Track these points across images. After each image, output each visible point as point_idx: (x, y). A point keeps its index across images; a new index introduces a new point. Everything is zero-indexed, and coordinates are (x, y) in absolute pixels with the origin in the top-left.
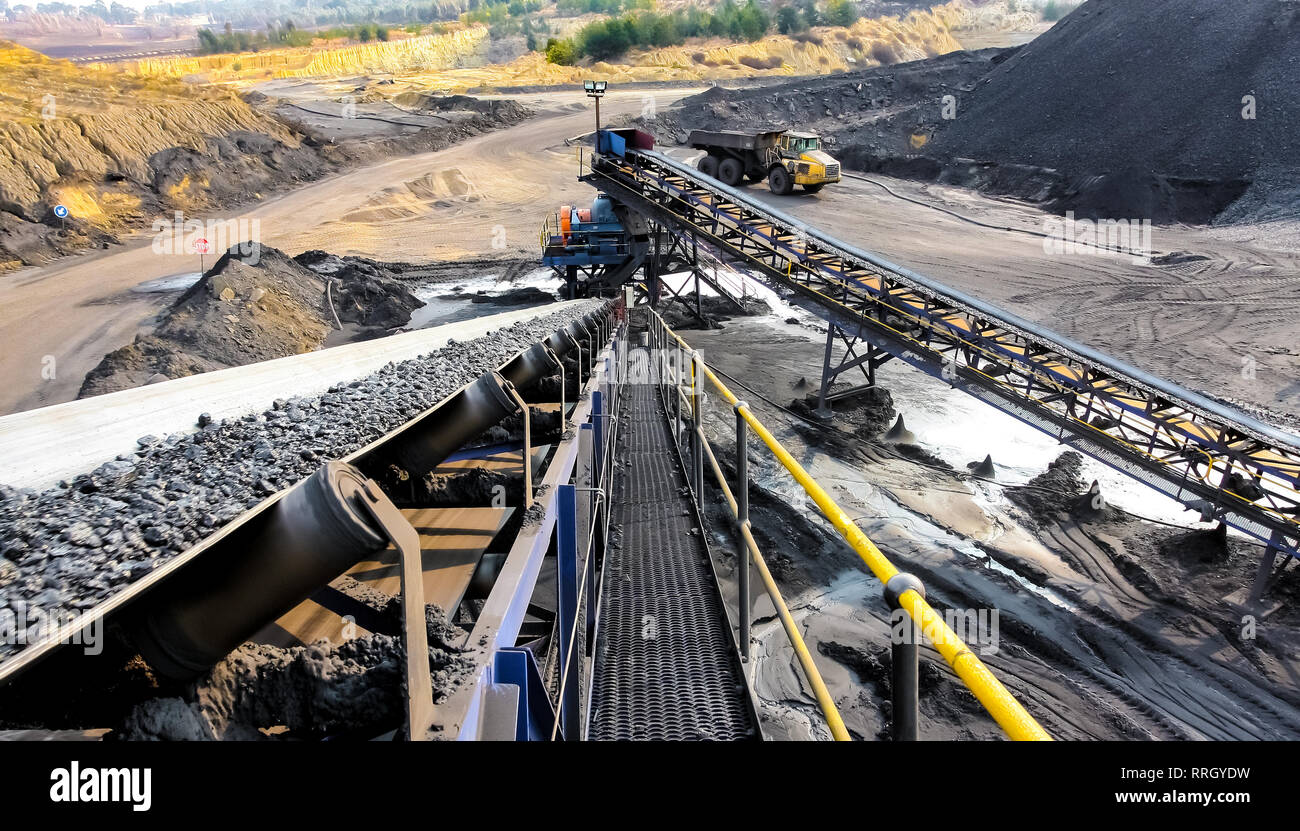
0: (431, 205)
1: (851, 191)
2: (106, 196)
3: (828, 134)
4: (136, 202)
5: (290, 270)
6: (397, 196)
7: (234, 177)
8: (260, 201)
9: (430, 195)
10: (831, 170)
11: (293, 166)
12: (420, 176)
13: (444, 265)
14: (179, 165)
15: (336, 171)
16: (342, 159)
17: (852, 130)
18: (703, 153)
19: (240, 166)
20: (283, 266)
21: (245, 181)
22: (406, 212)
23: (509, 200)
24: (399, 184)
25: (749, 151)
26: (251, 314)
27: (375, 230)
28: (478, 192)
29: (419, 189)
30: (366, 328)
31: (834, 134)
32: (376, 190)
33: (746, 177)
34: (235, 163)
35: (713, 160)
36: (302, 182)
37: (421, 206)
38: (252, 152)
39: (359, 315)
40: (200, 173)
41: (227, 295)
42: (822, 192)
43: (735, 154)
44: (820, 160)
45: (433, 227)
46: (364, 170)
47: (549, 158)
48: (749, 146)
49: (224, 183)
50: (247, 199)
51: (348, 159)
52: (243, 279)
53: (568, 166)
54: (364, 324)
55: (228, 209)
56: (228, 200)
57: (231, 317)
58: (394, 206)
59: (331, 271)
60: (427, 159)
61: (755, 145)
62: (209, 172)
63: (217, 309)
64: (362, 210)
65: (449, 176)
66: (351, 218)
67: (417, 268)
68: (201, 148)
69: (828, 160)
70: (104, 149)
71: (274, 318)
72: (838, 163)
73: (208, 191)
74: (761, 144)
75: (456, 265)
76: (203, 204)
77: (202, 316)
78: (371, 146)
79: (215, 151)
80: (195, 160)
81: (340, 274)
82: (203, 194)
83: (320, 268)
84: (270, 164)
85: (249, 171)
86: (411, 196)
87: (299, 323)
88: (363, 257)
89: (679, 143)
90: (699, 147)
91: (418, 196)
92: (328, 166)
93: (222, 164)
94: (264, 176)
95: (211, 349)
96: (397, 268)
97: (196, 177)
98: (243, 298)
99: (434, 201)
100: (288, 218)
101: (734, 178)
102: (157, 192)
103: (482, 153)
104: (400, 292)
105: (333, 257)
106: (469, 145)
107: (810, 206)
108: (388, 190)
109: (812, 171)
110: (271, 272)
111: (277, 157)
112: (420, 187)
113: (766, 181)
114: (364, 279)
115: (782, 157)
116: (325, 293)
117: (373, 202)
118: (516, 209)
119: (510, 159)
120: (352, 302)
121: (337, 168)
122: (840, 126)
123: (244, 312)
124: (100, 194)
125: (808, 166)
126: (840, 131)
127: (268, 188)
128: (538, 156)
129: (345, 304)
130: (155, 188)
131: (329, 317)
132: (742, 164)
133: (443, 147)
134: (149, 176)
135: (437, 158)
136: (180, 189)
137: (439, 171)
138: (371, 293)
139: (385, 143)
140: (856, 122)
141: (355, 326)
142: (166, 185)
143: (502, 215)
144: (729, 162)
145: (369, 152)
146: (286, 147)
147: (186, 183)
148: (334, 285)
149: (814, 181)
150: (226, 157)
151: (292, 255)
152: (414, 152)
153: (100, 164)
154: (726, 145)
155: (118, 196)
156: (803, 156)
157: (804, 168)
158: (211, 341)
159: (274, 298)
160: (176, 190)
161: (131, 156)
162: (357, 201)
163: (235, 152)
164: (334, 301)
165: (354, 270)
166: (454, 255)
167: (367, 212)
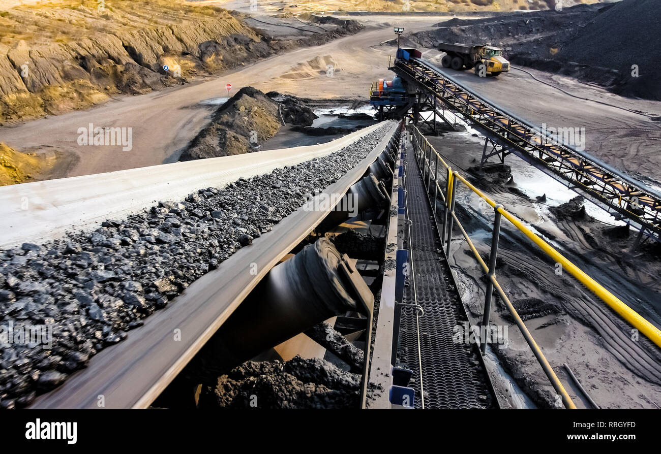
0: (318, 72)
1: (514, 76)
2: (182, 61)
3: (509, 46)
4: (193, 64)
5: (265, 99)
6: (304, 67)
7: (233, 55)
8: (243, 66)
9: (318, 68)
10: (505, 66)
11: (257, 50)
12: (313, 58)
13: (326, 101)
14: (211, 49)
15: (276, 54)
16: (278, 48)
17: (521, 44)
18: (445, 54)
19: (235, 49)
20: (262, 98)
21: (237, 56)
22: (308, 75)
23: (353, 71)
24: (304, 61)
25: (467, 55)
26: (252, 117)
27: (295, 83)
28: (339, 67)
29: (313, 64)
30: (295, 126)
31: (511, 46)
32: (295, 65)
33: (464, 66)
34: (233, 48)
35: (449, 58)
36: (261, 58)
37: (314, 72)
38: (240, 43)
39: (292, 120)
40: (219, 53)
41: (242, 109)
42: (500, 76)
43: (460, 55)
44: (500, 60)
45: (319, 83)
46: (288, 54)
47: (372, 52)
48: (467, 52)
49: (229, 57)
50: (238, 65)
51: (281, 48)
52: (248, 102)
53: (381, 56)
54: (294, 124)
55: (230, 69)
56: (231, 65)
57: (245, 118)
58: (303, 72)
59: (280, 101)
60: (315, 50)
61: (470, 52)
62: (223, 52)
63: (239, 114)
64: (289, 73)
65: (327, 59)
66: (284, 77)
67: (314, 101)
68: (219, 41)
69: (504, 61)
70: (181, 40)
71: (260, 119)
72: (509, 62)
73: (222, 61)
74: (473, 51)
75: (330, 101)
76: (221, 66)
77: (233, 116)
78: (291, 42)
79: (225, 42)
80: (217, 46)
81: (284, 102)
82: (220, 62)
83: (276, 99)
84: (248, 49)
85: (239, 52)
86: (310, 68)
87: (269, 122)
88: (292, 95)
89: (434, 47)
90: (443, 51)
91: (313, 68)
92: (272, 51)
93: (228, 48)
94: (245, 55)
95: (238, 130)
96: (306, 101)
97: (217, 54)
98: (249, 110)
99: (320, 70)
100: (256, 75)
101: (459, 66)
102: (202, 60)
103: (341, 47)
104: (309, 111)
105: (281, 95)
106: (335, 43)
107: (493, 83)
108: (300, 64)
109: (495, 66)
110: (257, 101)
111: (251, 46)
112: (314, 63)
113: (474, 68)
114: (294, 105)
115: (482, 58)
116: (279, 110)
117: (294, 70)
118: (356, 76)
119: (354, 51)
120: (289, 115)
121: (276, 52)
122: (515, 42)
123: (250, 116)
124: (179, 61)
125: (493, 63)
126: (515, 44)
127: (247, 60)
128: (367, 51)
129: (286, 115)
130: (201, 58)
131: (280, 120)
132: (463, 60)
133: (323, 43)
134: (198, 53)
135: (321, 49)
136: (211, 59)
137: (322, 56)
138: (297, 111)
139: (297, 41)
140: (524, 40)
141: (290, 124)
142: (206, 57)
143: (350, 79)
144: (457, 59)
145: (290, 45)
146: (255, 42)
147: (213, 57)
148: (282, 107)
149: (496, 70)
150: (230, 46)
151: (265, 92)
152: (310, 45)
153: (179, 47)
154: (456, 50)
155: (186, 62)
156: (492, 58)
157: (492, 64)
158: (238, 127)
159: (259, 111)
160: (210, 60)
161: (192, 44)
162: (286, 68)
163: (233, 43)
164: (282, 114)
165: (290, 101)
166: (329, 96)
167: (291, 74)
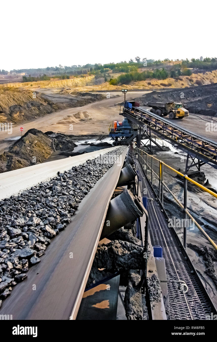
0: (79, 120)
1: (191, 118)
3: (185, 103)
4: (6, 118)
5: (43, 136)
6: (71, 118)
7: (30, 112)
8: (36, 118)
9: (79, 118)
10: (186, 113)
11: (45, 110)
12: (77, 113)
13: (83, 136)
14: (17, 109)
15: (55, 111)
16: (57, 108)
17: (191, 103)
18: (151, 108)
19: (32, 109)
20: (42, 135)
21: (33, 113)
22: (73, 122)
23: (100, 119)
24: (71, 115)
25: (164, 108)
26: (33, 147)
27: (65, 127)
28: (92, 117)
29: (76, 116)
30: (62, 152)
31: (186, 103)
32: (65, 116)
33: (163, 114)
34: (30, 109)
35: (154, 110)
36: (47, 114)
37: (77, 120)
38: (35, 106)
39: (61, 148)
40: (22, 111)
41: (27, 142)
42: (183, 119)
43: (160, 108)
44: (183, 110)
45: (80, 126)
46: (62, 111)
47: (111, 109)
48: (164, 106)
49: (27, 114)
50: (33, 118)
51: (59, 108)
52: (32, 138)
53: (116, 111)
54: (62, 151)
55: (28, 120)
56: (29, 118)
57: (28, 148)
58: (70, 120)
59: (54, 136)
60: (79, 109)
61: (165, 106)
62: (24, 111)
63: (25, 145)
64: (62, 121)
65: (84, 113)
66: (59, 123)
67: (75, 136)
68: (22, 105)
69: (185, 110)
71: (39, 148)
72: (188, 111)
73: (23, 116)
74: (167, 106)
75: (86, 136)
76: (22, 119)
77: (21, 147)
78: (64, 105)
79: (26, 106)
80: (21, 108)
81: (56, 138)
82: (22, 116)
83: (51, 136)
84: (39, 109)
85: (34, 111)
86: (75, 118)
87: (45, 150)
88: (62, 133)
89: (144, 105)
90: (150, 106)
91: (76, 118)
92: (53, 110)
93: (27, 109)
94: (37, 112)
95: (23, 156)
96: (70, 136)
97: (20, 112)
98: (31, 143)
99: (80, 119)
100: (43, 123)
101: (160, 114)
103: (93, 107)
104: (71, 142)
105: (54, 133)
106: (90, 105)
107: (180, 122)
108: (69, 116)
109: (181, 113)
110: (38, 137)
111: (41, 108)
112: (77, 116)
113: (168, 115)
114: (62, 139)
115: (173, 109)
116: (52, 142)
117: (65, 119)
118: (101, 122)
119: (100, 109)
120: (59, 145)
121: (56, 110)
122: (188, 101)
123: (31, 147)
125: (180, 112)
126: (188, 103)
127: (39, 115)
128: (107, 108)
129: (57, 145)
130: (10, 115)
131: (53, 148)
132: (162, 111)
133: (83, 106)
134: (9, 111)
135: (82, 108)
136: (16, 115)
137: (82, 112)
138: (64, 143)
139: (68, 104)
140: (193, 101)
141: (59, 151)
142: (13, 114)
143: (98, 123)
144: (158, 110)
145: (64, 106)
146: (43, 105)
147: (18, 114)
148: (54, 140)
149: (181, 116)
150: (28, 107)
151: (44, 132)
152: (75, 107)
154: (157, 106)
155: (1, 116)
156: (179, 109)
157: (179, 112)
158: (23, 154)
159: (39, 143)
161: (5, 107)
162: (60, 119)
163: (31, 106)
164: (54, 144)
165: (60, 136)
166: (85, 133)
167: (63, 122)
